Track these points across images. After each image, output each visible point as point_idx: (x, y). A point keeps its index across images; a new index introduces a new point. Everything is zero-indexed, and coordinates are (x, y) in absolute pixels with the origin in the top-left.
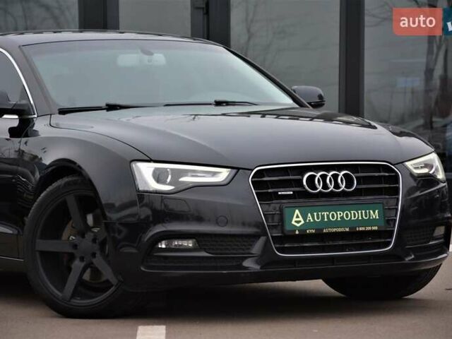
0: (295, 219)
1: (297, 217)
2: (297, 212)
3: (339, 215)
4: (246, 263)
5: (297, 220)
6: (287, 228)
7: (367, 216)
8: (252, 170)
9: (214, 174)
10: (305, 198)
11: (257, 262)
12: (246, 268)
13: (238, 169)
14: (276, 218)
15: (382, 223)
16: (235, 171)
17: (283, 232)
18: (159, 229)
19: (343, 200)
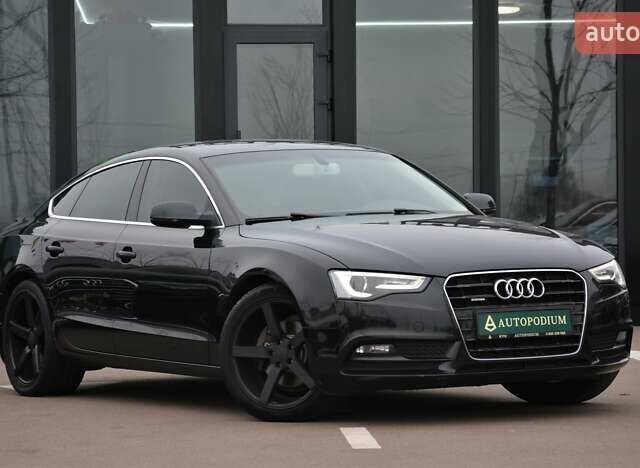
0: (487, 325)
1: (490, 322)
2: (490, 317)
3: (529, 321)
4: (442, 367)
5: (490, 325)
6: (481, 333)
7: (555, 321)
8: (446, 278)
9: (410, 281)
10: (496, 304)
11: (453, 366)
12: (441, 372)
13: (432, 277)
14: (470, 324)
15: (570, 328)
16: (429, 279)
17: (476, 338)
18: (357, 335)
19: (533, 306)
